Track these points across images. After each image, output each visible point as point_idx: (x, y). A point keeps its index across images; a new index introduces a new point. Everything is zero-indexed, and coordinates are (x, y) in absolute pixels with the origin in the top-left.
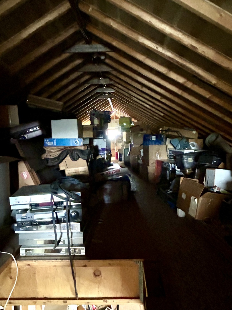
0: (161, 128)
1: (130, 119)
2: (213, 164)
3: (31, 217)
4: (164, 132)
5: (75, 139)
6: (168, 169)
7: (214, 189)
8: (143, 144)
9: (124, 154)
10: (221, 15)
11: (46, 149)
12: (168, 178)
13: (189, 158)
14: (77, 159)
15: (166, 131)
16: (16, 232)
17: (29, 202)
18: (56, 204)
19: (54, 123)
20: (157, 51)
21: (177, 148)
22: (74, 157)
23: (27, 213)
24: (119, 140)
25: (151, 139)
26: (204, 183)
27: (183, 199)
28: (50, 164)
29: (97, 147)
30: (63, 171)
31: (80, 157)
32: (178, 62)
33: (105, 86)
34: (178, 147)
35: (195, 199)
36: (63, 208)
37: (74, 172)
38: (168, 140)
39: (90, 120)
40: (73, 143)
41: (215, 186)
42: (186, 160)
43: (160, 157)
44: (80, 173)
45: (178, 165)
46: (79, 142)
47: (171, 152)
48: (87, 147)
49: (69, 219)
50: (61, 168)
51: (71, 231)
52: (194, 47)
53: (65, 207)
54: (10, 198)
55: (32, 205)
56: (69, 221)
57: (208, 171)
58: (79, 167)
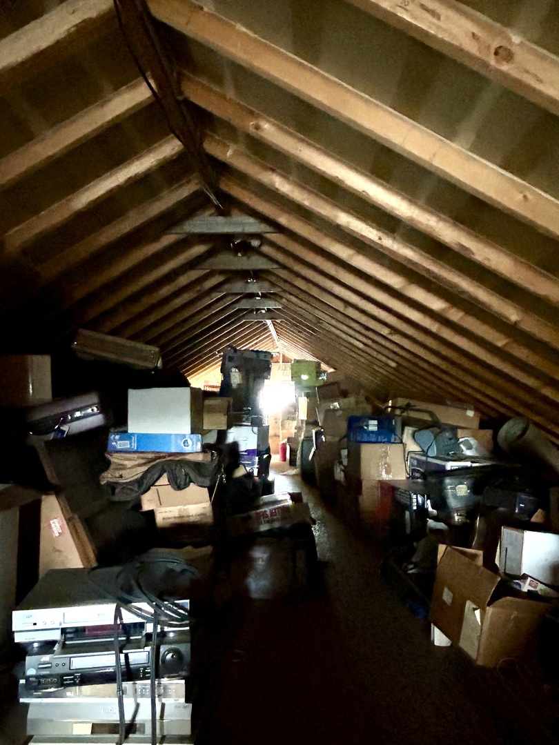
0: (390, 401)
1: (318, 365)
2: (517, 511)
3: (64, 665)
4: (398, 412)
5: (184, 436)
6: (409, 507)
7: (522, 584)
8: (347, 436)
9: (302, 451)
10: (525, 197)
11: (110, 458)
12: (408, 531)
13: (459, 486)
14: (186, 485)
15: (403, 409)
16: (22, 700)
17: (60, 624)
18: (128, 629)
19: (135, 396)
20: (382, 246)
21: (429, 454)
22: (178, 481)
23: (53, 652)
24: (291, 414)
25: (365, 428)
26: (497, 562)
27: (444, 603)
28: (119, 496)
29: (235, 445)
30: (151, 514)
31: (193, 478)
32: (428, 271)
33: (259, 296)
34: (433, 452)
35: (476, 612)
36: (144, 639)
37: (177, 515)
38: (408, 431)
39: (222, 371)
40: (178, 445)
41: (525, 577)
42: (451, 488)
43: (388, 472)
44: (192, 519)
45: (432, 496)
46: (193, 444)
47: (415, 463)
48: (210, 456)
49: (159, 669)
50: (146, 507)
51: (160, 700)
52: (467, 249)
53: (149, 636)
54: (14, 613)
55: (68, 631)
56: (158, 675)
57: (507, 533)
58: (189, 504)
